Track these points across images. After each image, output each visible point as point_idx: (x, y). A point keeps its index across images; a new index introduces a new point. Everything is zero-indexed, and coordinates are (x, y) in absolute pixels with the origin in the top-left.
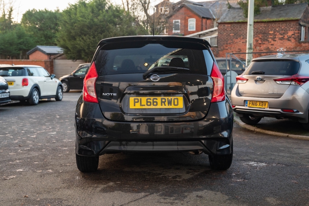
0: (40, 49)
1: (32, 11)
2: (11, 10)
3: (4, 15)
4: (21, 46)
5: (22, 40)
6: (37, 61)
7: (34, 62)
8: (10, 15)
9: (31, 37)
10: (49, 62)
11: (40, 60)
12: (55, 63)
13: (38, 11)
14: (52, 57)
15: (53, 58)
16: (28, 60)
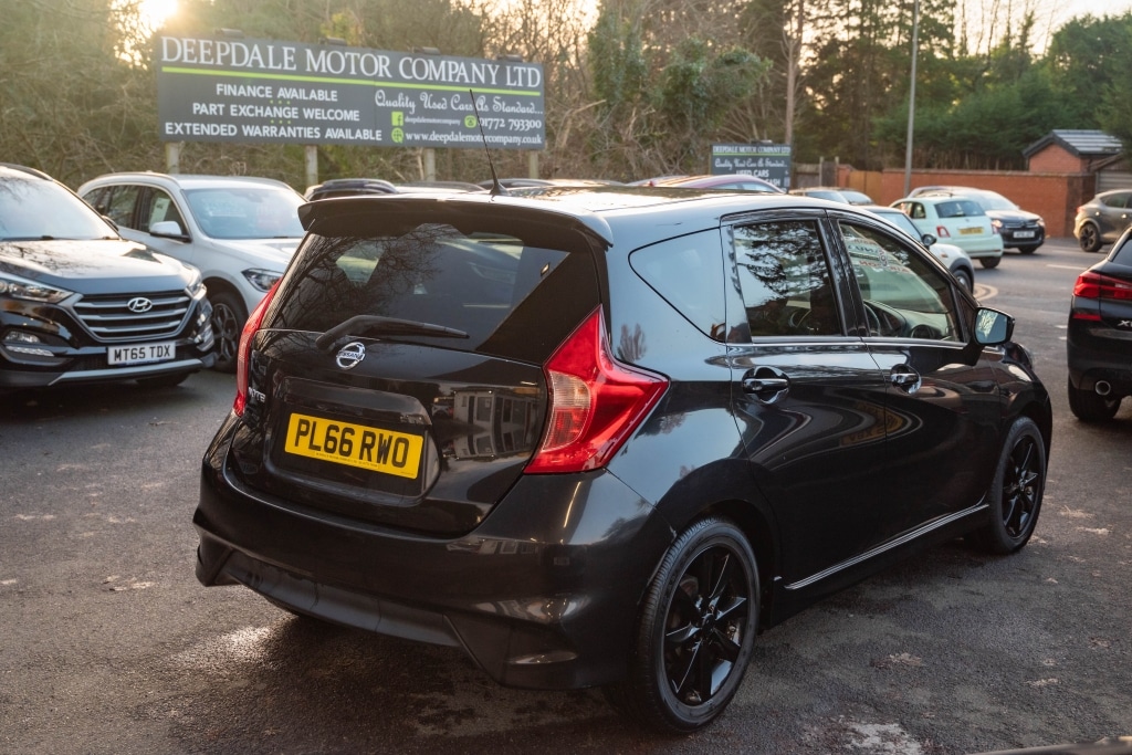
0: (1061, 139)
1: (1084, 21)
2: (1030, 23)
3: (1007, 39)
4: (1031, 128)
5: (1035, 111)
6: (1047, 177)
7: (1037, 179)
8: (1024, 37)
9: (1065, 100)
10: (1081, 181)
11: (1055, 174)
12: (1100, 182)
13: (1102, 19)
14: (1096, 163)
15: (1096, 167)
16: (1025, 173)
